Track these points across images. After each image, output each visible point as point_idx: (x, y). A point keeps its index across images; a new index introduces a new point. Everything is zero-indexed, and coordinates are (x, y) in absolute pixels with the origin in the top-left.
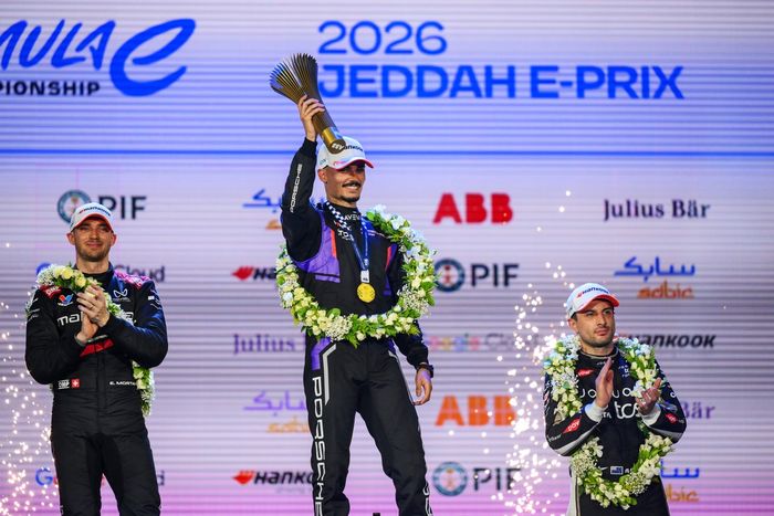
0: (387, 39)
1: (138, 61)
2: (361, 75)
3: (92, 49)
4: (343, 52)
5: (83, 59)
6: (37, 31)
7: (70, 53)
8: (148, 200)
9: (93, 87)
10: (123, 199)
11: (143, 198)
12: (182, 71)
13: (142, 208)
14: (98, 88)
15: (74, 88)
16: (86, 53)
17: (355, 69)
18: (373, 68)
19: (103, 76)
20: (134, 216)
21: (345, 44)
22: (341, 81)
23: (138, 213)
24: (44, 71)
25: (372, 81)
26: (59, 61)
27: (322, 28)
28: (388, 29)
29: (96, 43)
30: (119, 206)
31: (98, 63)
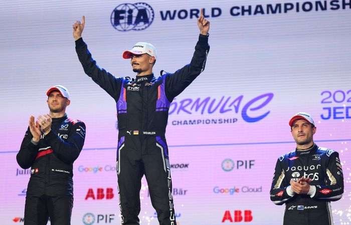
0: (347, 97)
1: (252, 110)
2: (337, 111)
3: (235, 106)
4: (331, 102)
5: (231, 110)
6: (214, 101)
7: (226, 108)
8: (256, 161)
9: (235, 120)
10: (246, 162)
11: (253, 161)
12: (268, 113)
13: (253, 165)
14: (237, 120)
15: (228, 120)
16: (233, 108)
17: (335, 109)
18: (343, 108)
19: (239, 116)
20: (250, 167)
21: (331, 99)
22: (330, 113)
23: (252, 166)
24: (217, 115)
25: (342, 113)
26: (222, 111)
27: (322, 94)
28: (348, 93)
29: (236, 104)
30: (244, 164)
31: (237, 112)
